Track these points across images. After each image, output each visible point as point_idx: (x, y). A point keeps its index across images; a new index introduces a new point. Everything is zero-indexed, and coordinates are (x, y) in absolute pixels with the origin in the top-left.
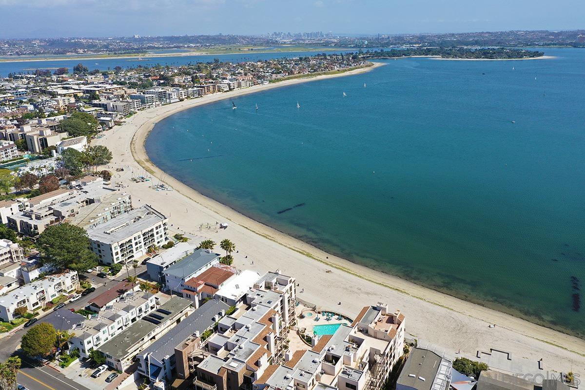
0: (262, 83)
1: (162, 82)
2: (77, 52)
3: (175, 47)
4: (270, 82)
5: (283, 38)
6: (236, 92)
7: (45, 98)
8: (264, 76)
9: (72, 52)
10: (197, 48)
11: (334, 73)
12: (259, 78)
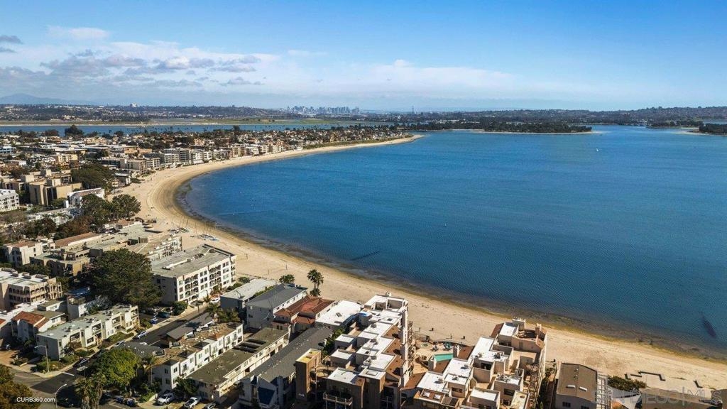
0: (296, 148)
1: (179, 144)
2: (62, 119)
3: (182, 117)
4: (304, 148)
5: (305, 112)
6: (268, 156)
7: (38, 155)
8: (296, 143)
9: (56, 118)
10: (209, 119)
11: (374, 142)
12: (291, 143)
